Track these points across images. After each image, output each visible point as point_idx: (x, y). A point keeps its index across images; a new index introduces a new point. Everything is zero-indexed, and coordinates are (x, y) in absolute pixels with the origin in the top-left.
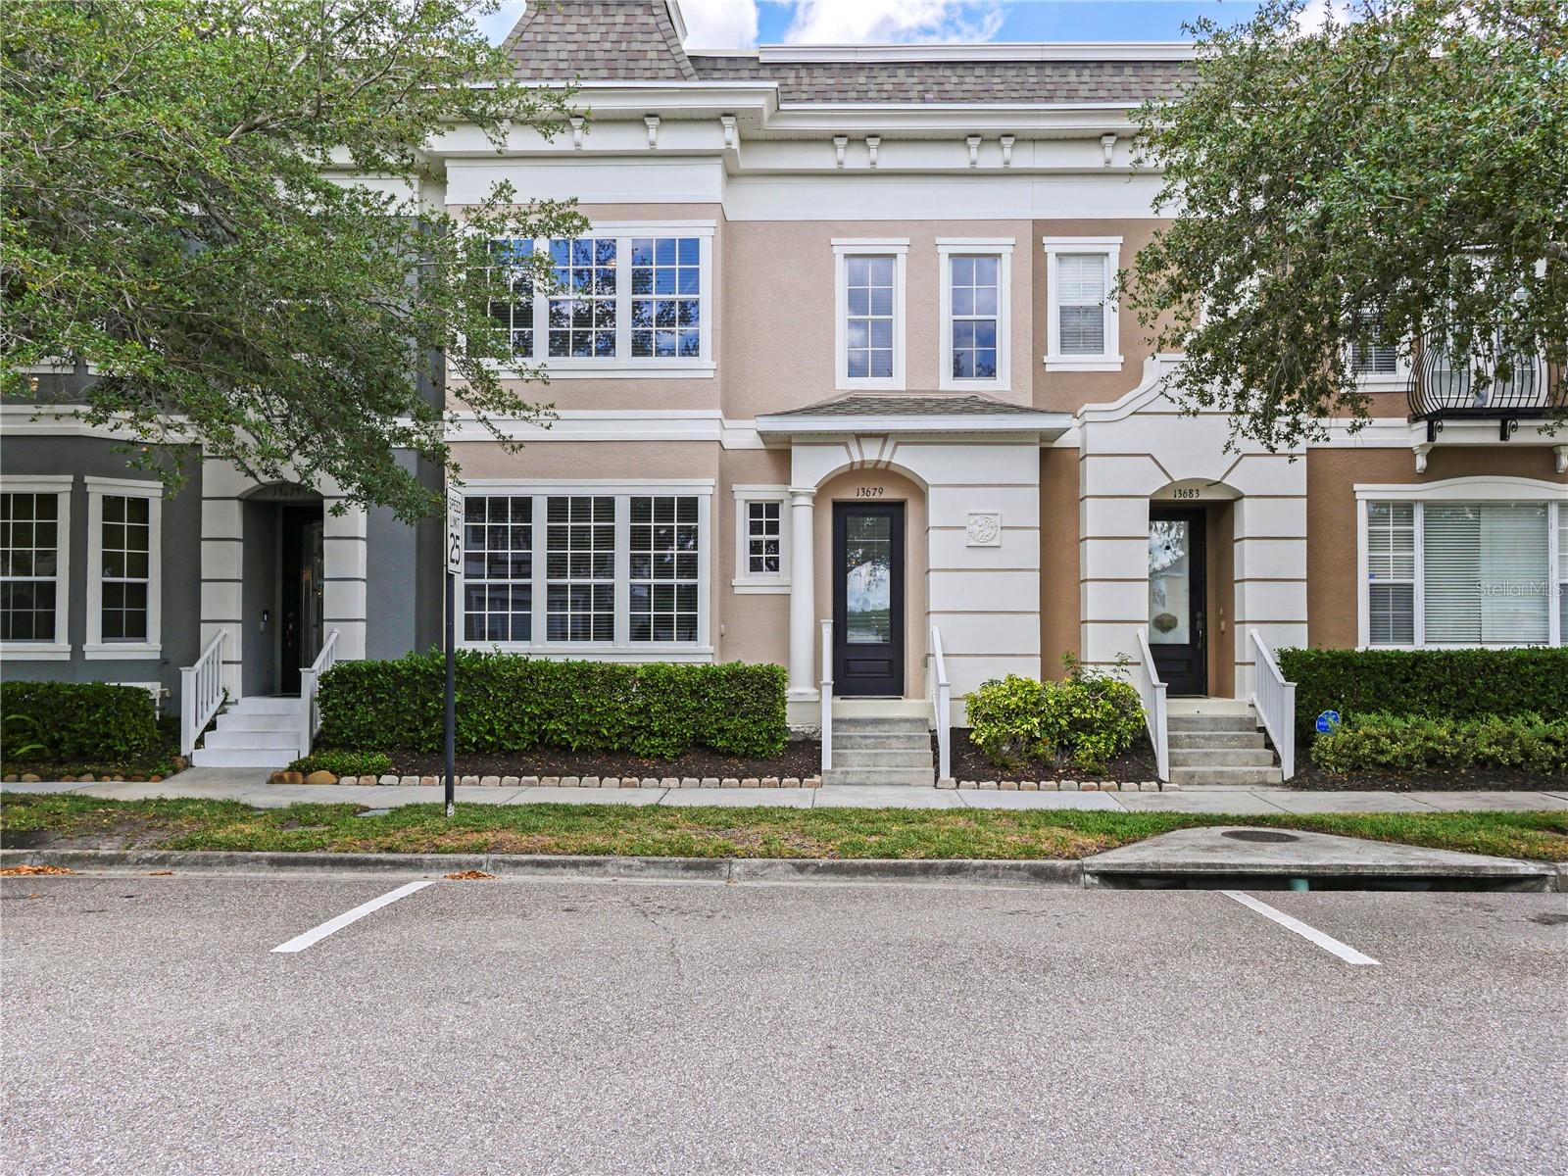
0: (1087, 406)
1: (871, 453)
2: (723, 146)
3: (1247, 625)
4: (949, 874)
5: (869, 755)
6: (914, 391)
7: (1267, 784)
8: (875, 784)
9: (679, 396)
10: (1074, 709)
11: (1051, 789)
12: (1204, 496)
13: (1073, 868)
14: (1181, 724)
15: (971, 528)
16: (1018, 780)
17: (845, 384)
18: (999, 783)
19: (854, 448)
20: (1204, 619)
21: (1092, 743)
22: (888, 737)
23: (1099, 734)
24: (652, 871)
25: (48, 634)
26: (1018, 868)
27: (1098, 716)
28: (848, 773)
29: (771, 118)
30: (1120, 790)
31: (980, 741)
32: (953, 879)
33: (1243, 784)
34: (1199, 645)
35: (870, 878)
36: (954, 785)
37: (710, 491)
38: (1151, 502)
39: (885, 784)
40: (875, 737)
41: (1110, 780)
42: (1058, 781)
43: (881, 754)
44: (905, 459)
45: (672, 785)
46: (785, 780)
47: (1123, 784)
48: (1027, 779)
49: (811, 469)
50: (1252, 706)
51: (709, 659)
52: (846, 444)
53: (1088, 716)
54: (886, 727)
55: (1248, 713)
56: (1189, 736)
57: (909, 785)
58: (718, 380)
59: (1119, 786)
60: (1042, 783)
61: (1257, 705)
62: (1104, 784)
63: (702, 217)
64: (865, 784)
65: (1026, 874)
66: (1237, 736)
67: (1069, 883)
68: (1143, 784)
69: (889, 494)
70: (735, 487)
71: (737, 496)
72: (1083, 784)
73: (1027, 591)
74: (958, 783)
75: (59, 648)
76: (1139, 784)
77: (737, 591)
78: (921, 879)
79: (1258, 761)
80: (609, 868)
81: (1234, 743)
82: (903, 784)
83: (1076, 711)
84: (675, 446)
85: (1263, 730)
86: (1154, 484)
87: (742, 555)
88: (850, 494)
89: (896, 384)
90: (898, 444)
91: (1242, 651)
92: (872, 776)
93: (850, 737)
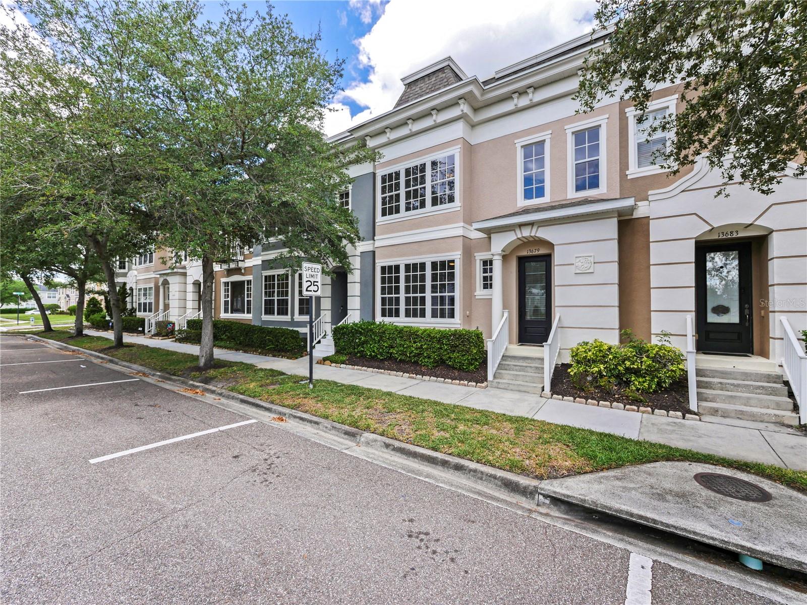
0: (650, 192)
1: (526, 232)
2: (461, 113)
3: (776, 314)
4: (456, 469)
5: (514, 375)
6: (554, 202)
7: (783, 425)
8: (512, 390)
9: (448, 219)
10: (626, 362)
11: (605, 406)
12: (742, 234)
13: (531, 488)
14: (717, 374)
15: (577, 264)
16: (586, 398)
17: (522, 203)
18: (575, 399)
19: (518, 232)
20: (751, 309)
21: (639, 382)
22: (526, 367)
23: (645, 377)
24: (333, 432)
25: (287, 314)
26: (495, 477)
27: (643, 367)
28: (499, 383)
29: (482, 95)
30: (653, 414)
31: (572, 373)
32: (457, 473)
33: (761, 421)
34: (747, 324)
35: (416, 460)
36: (550, 396)
37: (459, 256)
38: (696, 242)
39: (517, 391)
40: (519, 366)
41: (648, 406)
42: (611, 402)
43: (519, 375)
44: (543, 233)
45: (426, 379)
46: (470, 383)
47: (656, 410)
48: (593, 398)
49: (500, 243)
50: (781, 366)
51: (459, 326)
52: (514, 230)
53: (636, 367)
54: (529, 361)
55: (778, 371)
56: (721, 383)
57: (528, 392)
58: (462, 210)
59: (653, 411)
60: (601, 402)
61: (785, 366)
62: (642, 408)
63: (454, 146)
64: (507, 389)
65: (499, 483)
66: (763, 387)
67: (527, 498)
68: (671, 412)
69: (543, 251)
70: (475, 254)
71: (476, 258)
72: (627, 407)
73: (612, 295)
74: (552, 395)
75: (287, 318)
76: (668, 412)
77: (477, 297)
78: (441, 468)
79: (778, 406)
80: (321, 426)
81: (758, 391)
82: (525, 392)
83: (628, 363)
84: (446, 240)
85: (787, 383)
86: (699, 230)
87: (479, 282)
88: (524, 253)
89: (546, 199)
90: (539, 227)
91: (775, 330)
92: (511, 386)
93: (508, 365)
